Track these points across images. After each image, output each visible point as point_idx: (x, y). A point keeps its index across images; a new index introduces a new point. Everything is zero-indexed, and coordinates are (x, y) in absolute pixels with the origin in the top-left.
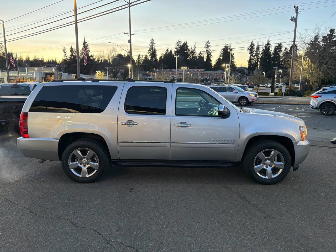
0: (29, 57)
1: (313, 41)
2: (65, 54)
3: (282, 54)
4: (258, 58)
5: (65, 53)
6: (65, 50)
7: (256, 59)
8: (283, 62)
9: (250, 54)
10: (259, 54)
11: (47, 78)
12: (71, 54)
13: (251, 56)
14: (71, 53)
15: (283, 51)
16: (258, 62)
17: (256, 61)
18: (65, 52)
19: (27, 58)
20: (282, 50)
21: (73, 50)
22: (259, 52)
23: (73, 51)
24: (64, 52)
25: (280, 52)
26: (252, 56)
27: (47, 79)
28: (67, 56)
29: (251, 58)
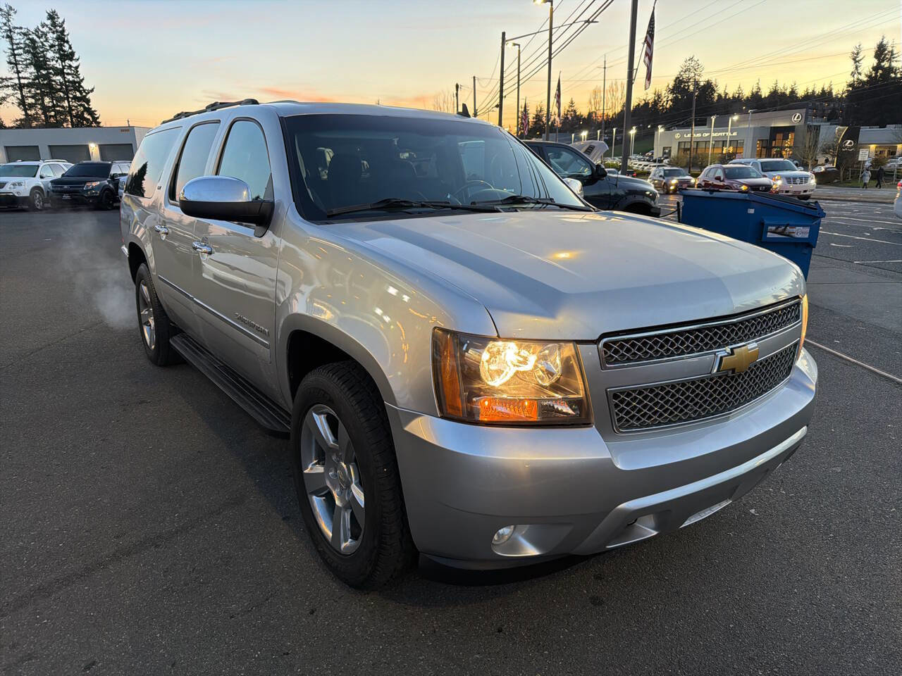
0: (759, 88)
2: (857, 68)
5: (856, 62)
6: (858, 53)
11: (774, 142)
12: (875, 65)
14: (875, 62)
18: (858, 61)
19: (755, 90)
21: (885, 50)
23: (886, 55)
24: (854, 59)
27: (773, 145)
28: (860, 74)
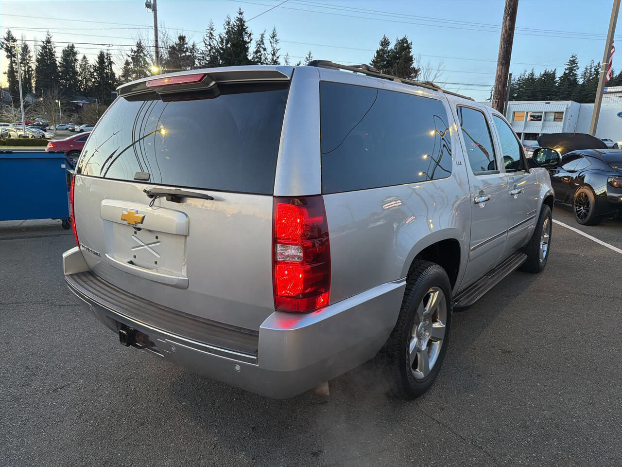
1: (135, 52)
3: (79, 67)
4: (28, 69)
7: (25, 71)
8: (83, 83)
9: (8, 58)
10: (29, 60)
13: (12, 62)
15: (80, 62)
16: (30, 79)
17: (25, 75)
20: (77, 60)
22: (29, 57)
25: (74, 63)
26: (13, 64)
29: (11, 67)
